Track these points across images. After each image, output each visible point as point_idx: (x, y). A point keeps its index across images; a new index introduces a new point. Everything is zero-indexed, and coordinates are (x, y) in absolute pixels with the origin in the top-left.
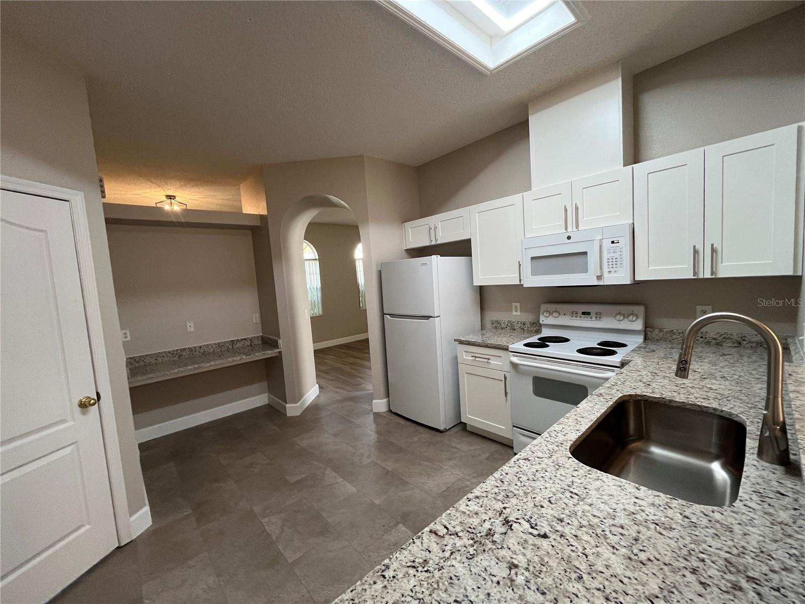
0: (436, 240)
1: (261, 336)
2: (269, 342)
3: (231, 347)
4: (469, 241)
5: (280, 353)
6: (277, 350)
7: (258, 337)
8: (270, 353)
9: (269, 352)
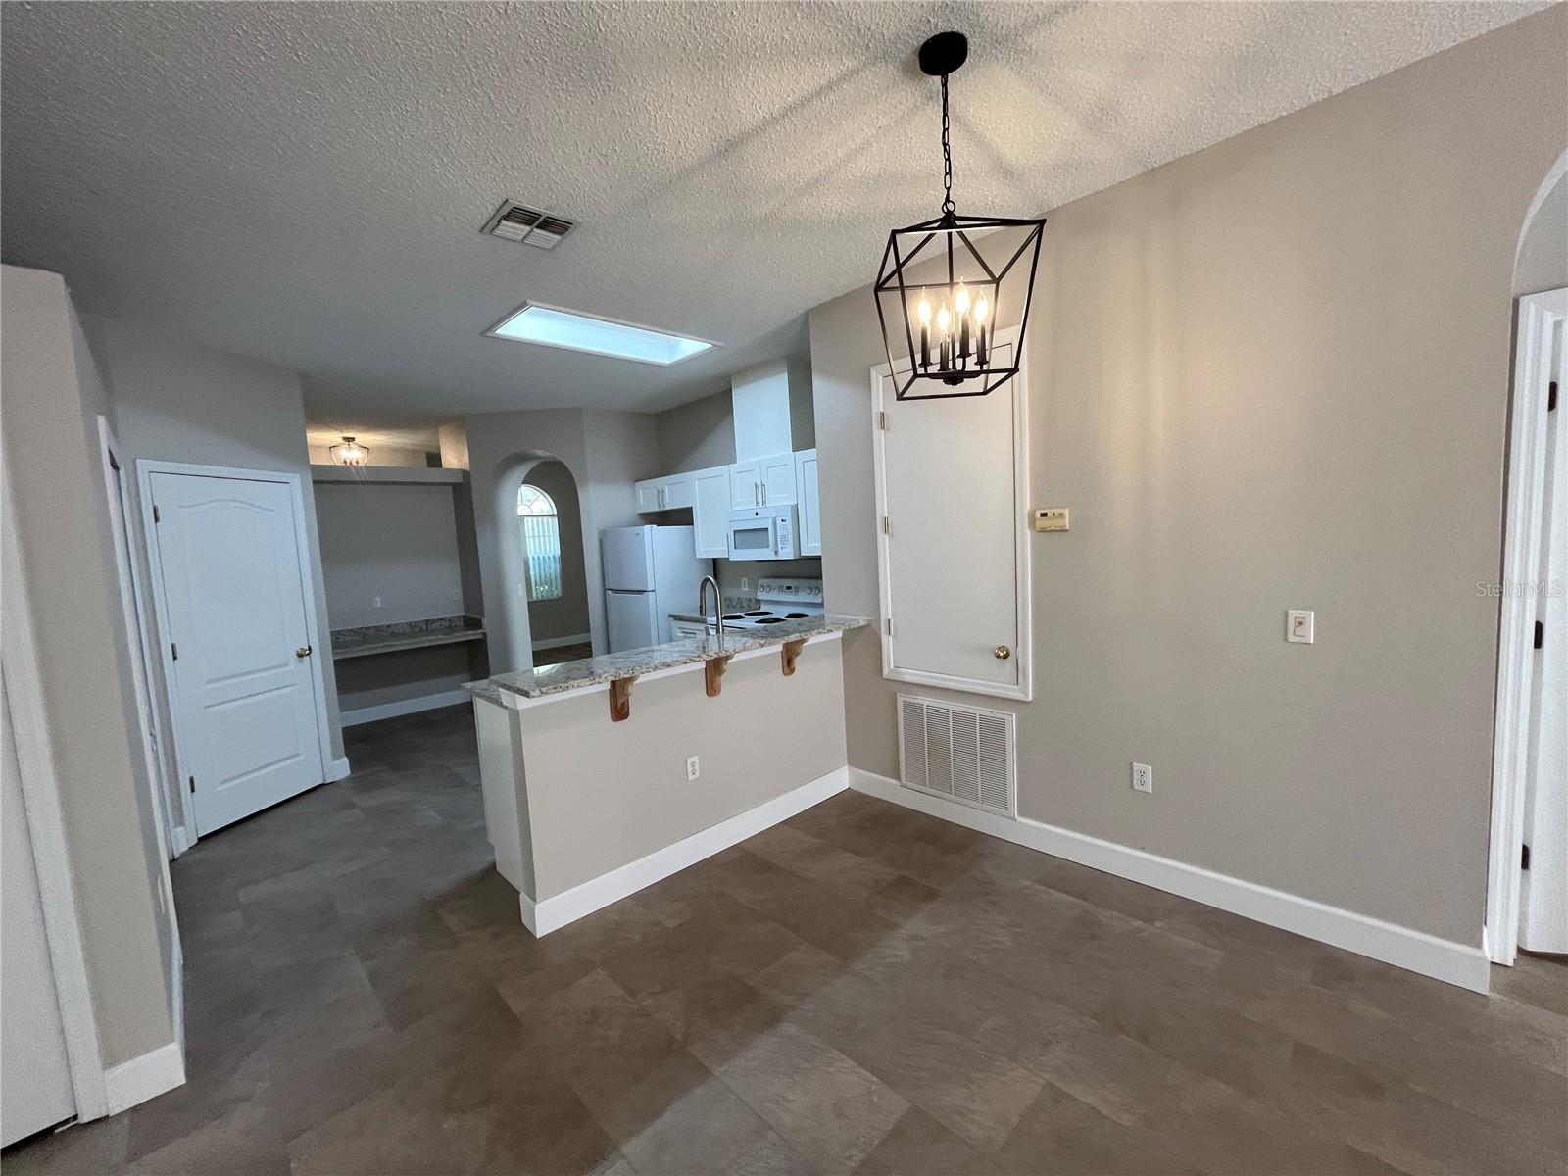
0: (664, 506)
1: (463, 617)
2: (472, 623)
3: (425, 627)
4: (690, 509)
5: (485, 634)
6: (480, 631)
7: (459, 617)
8: (472, 635)
9: (471, 632)
